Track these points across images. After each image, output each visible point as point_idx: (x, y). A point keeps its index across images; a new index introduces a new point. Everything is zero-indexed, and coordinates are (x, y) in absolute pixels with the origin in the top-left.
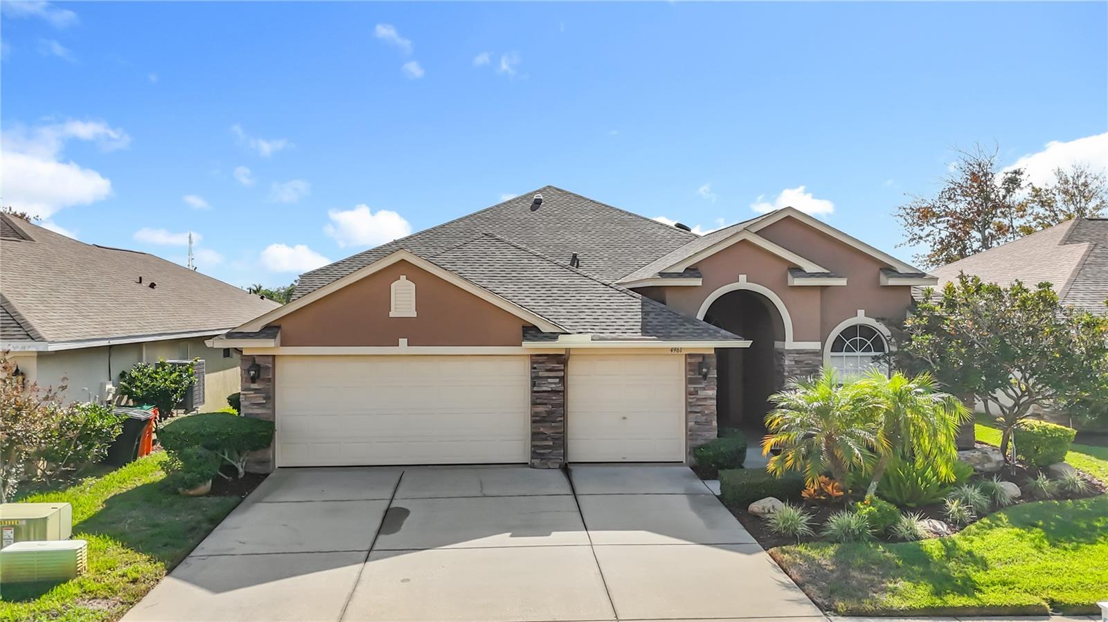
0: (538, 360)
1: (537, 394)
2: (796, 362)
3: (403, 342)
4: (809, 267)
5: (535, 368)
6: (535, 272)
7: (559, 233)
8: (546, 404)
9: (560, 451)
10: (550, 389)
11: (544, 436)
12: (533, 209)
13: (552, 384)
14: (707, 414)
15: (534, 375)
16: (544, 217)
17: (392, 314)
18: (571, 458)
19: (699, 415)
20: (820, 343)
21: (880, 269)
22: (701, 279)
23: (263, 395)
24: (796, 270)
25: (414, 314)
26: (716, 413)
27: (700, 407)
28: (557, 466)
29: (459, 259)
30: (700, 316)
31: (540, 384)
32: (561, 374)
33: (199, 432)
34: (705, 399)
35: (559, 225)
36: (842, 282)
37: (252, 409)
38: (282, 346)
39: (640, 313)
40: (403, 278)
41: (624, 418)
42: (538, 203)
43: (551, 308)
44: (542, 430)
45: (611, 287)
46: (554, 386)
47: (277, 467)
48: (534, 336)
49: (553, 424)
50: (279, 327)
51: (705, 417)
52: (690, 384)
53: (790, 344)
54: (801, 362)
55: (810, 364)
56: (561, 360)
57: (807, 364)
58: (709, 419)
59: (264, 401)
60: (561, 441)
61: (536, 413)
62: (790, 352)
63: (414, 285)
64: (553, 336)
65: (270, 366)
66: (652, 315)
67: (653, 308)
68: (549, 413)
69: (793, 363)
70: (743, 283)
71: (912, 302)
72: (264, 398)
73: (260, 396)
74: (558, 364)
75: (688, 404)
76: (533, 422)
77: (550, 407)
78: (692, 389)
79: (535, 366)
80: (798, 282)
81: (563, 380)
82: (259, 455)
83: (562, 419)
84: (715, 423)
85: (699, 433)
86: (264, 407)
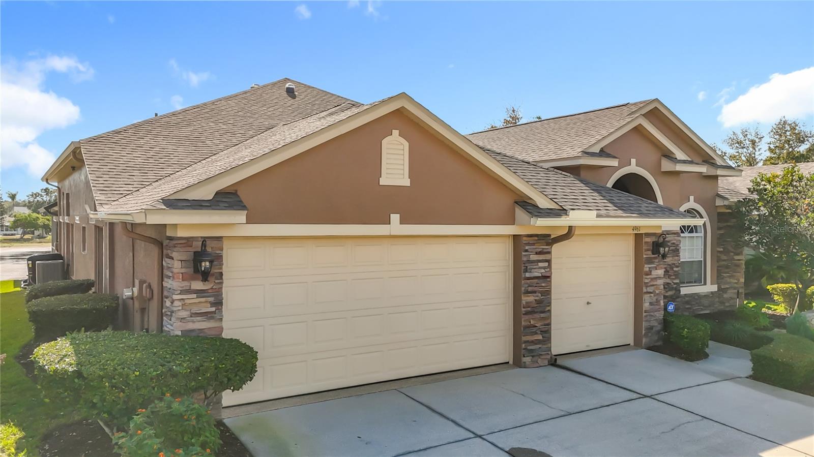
1: (528, 281)
3: (395, 218)
4: (679, 155)
5: (527, 251)
8: (535, 292)
9: (546, 345)
10: (540, 275)
11: (534, 329)
13: (541, 269)
14: (657, 294)
15: (525, 259)
17: (383, 181)
18: (555, 350)
19: (652, 295)
22: (618, 160)
23: (211, 299)
25: (406, 182)
26: (663, 292)
27: (652, 288)
28: (546, 362)
31: (531, 269)
32: (547, 257)
34: (656, 279)
36: (704, 169)
37: (193, 322)
40: (396, 133)
41: (588, 303)
42: (290, 92)
44: (532, 322)
46: (543, 271)
47: (222, 408)
49: (542, 315)
51: (656, 297)
52: (646, 263)
58: (659, 299)
59: (213, 309)
60: (547, 333)
61: (527, 303)
63: (408, 144)
68: (539, 302)
70: (634, 167)
72: (213, 304)
73: (205, 302)
74: (544, 245)
75: (644, 285)
76: (526, 313)
77: (540, 294)
78: (647, 269)
79: (526, 248)
81: (548, 264)
85: (652, 314)
86: (212, 318)
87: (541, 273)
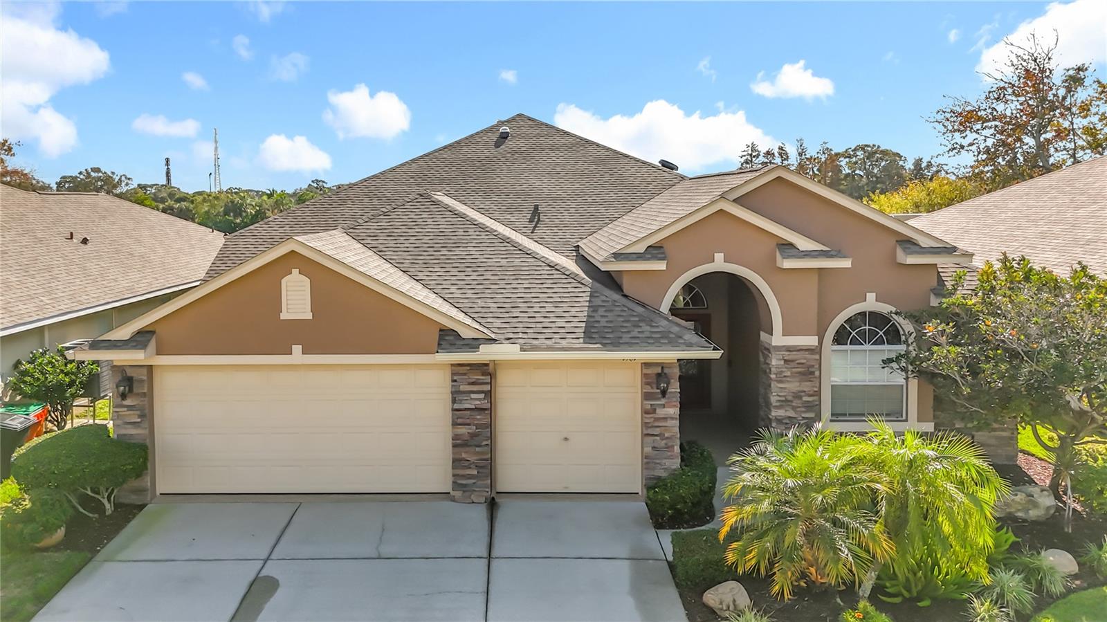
0: (458, 370)
1: (458, 413)
2: (786, 361)
3: (297, 349)
4: (804, 244)
5: (455, 381)
6: (469, 249)
7: (522, 176)
8: (469, 425)
9: (485, 482)
10: (474, 407)
11: (467, 464)
12: (497, 145)
13: (477, 400)
14: (667, 438)
15: (453, 390)
16: (509, 155)
17: (284, 316)
18: (502, 487)
19: (658, 438)
20: (817, 337)
21: (897, 241)
22: (666, 262)
23: (138, 412)
24: (787, 247)
25: (308, 316)
26: (679, 436)
27: (658, 429)
28: (483, 500)
29: (382, 229)
30: (665, 308)
31: (461, 400)
32: (487, 388)
33: (49, 469)
34: (665, 419)
35: (524, 166)
36: (846, 263)
37: (126, 428)
38: (157, 354)
39: (586, 309)
40: (296, 271)
41: (566, 439)
42: (504, 136)
43: (479, 301)
44: (464, 455)
45: (556, 270)
46: (478, 402)
47: (158, 493)
48: (451, 344)
49: (478, 449)
50: (153, 333)
51: (664, 442)
52: (646, 400)
53: (778, 339)
54: (792, 361)
55: (803, 364)
56: (487, 371)
57: (798, 364)
58: (670, 444)
59: (139, 420)
60: (488, 468)
61: (457, 435)
62: (778, 348)
63: (309, 281)
64: (473, 344)
65: (145, 378)
66: (601, 311)
67: (603, 301)
68: (473, 435)
69: (782, 362)
70: (719, 263)
71: (938, 282)
72: (140, 416)
73: (134, 414)
74: (483, 375)
75: (645, 425)
76: (454, 446)
77: (475, 427)
78: (649, 407)
79: (455, 378)
80: (788, 264)
81: (489, 395)
82: (134, 483)
83: (489, 442)
84: (677, 449)
85: (658, 461)
86: (139, 426)
87: (475, 405)
